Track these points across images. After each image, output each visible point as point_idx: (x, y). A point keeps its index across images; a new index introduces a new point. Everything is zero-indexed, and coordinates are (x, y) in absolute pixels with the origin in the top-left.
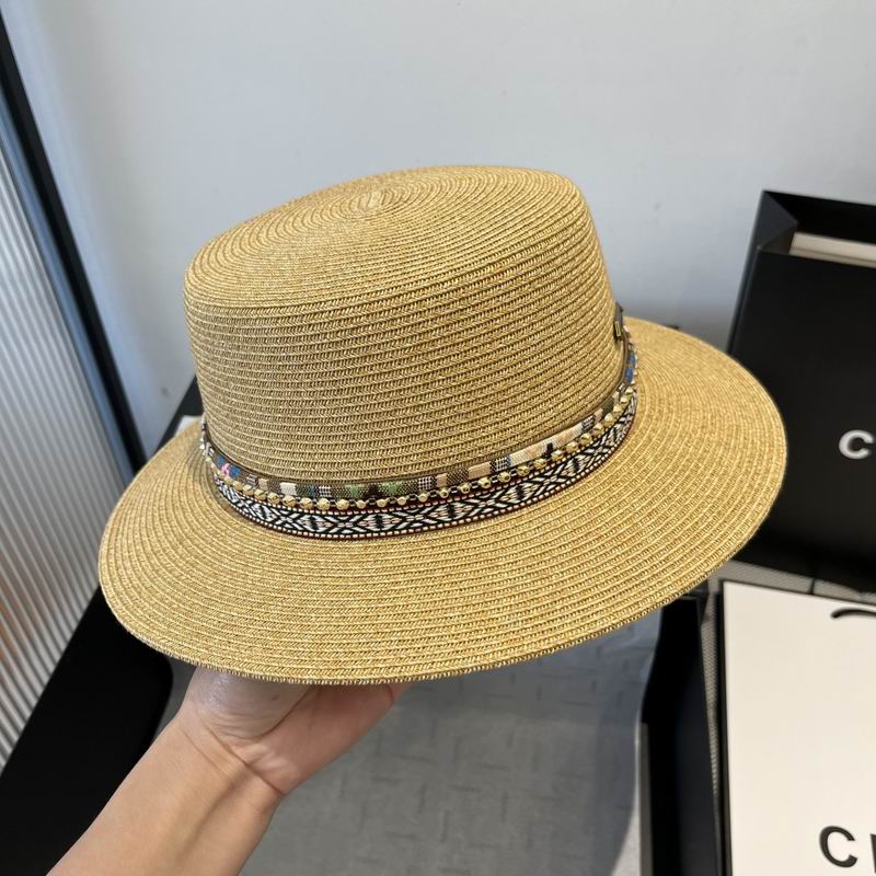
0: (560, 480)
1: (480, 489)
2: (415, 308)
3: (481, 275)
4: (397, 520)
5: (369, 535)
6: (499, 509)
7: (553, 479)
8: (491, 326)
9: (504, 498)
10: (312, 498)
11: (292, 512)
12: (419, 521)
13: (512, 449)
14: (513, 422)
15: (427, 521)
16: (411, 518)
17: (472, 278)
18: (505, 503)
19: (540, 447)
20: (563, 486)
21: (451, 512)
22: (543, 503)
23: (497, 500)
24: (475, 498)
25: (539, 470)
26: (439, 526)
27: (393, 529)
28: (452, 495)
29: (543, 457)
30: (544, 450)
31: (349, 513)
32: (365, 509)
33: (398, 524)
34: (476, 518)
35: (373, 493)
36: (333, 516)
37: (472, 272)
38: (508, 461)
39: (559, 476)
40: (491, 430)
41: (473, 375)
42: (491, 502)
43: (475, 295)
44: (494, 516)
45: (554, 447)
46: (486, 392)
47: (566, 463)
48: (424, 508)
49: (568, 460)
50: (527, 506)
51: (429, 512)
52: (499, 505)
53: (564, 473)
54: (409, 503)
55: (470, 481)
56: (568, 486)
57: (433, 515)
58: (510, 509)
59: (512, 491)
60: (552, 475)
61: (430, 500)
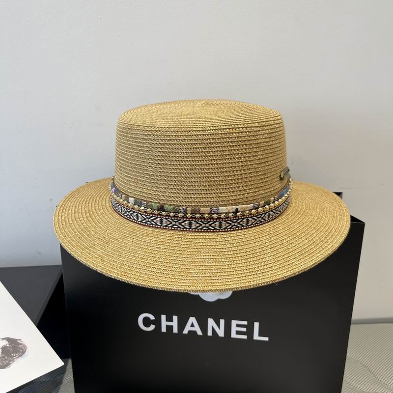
0: (239, 225)
1: (204, 218)
3: (223, 132)
4: (168, 223)
5: (157, 226)
6: (210, 229)
7: (236, 224)
9: (213, 225)
10: (139, 206)
11: (131, 211)
12: (177, 225)
13: (221, 206)
15: (180, 226)
16: (174, 223)
17: (219, 132)
18: (213, 227)
19: (232, 208)
20: (240, 228)
22: (229, 233)
24: (201, 221)
25: (230, 218)
27: (166, 226)
28: (192, 218)
29: (233, 212)
30: (234, 210)
31: (151, 215)
32: (157, 215)
33: (168, 224)
34: (200, 230)
35: (161, 208)
36: (145, 215)
37: (220, 129)
38: (218, 210)
39: (239, 223)
40: (214, 195)
41: (211, 171)
42: (207, 225)
43: (219, 138)
44: (207, 232)
45: (239, 210)
47: (243, 219)
49: (244, 218)
50: (222, 231)
52: (210, 227)
53: (241, 223)
54: (174, 216)
55: (201, 214)
56: (242, 229)
57: (183, 224)
59: (217, 223)
60: (236, 222)
61: (183, 217)
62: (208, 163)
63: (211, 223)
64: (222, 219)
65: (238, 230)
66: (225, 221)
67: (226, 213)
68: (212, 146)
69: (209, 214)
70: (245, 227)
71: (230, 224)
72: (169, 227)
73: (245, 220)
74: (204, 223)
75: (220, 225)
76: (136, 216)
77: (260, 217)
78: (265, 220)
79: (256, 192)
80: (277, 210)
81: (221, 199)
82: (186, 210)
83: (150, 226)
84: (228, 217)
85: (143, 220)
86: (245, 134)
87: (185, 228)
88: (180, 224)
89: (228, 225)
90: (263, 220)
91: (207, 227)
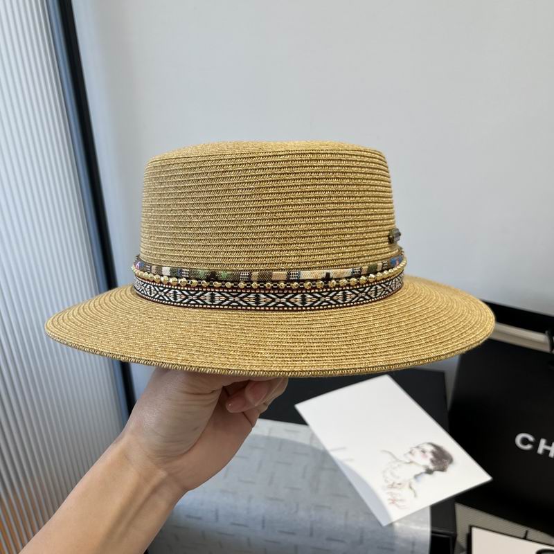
2: (260, 166)
4: (223, 298)
7: (327, 299)
8: (304, 188)
14: (307, 252)
15: (241, 302)
20: (333, 306)
21: (257, 300)
23: (288, 300)
24: (274, 294)
26: (248, 308)
27: (219, 304)
30: (324, 276)
34: (272, 308)
41: (287, 215)
42: (283, 300)
46: (294, 228)
48: (241, 293)
51: (244, 297)
52: (288, 304)
56: (336, 308)
57: (246, 299)
58: (295, 309)
62: (282, 203)
63: (289, 296)
64: (306, 290)
65: (331, 308)
66: (311, 294)
68: (287, 178)
70: (341, 305)
71: (319, 299)
72: (224, 306)
73: (340, 293)
74: (279, 297)
75: (304, 300)
76: (172, 295)
78: (371, 298)
79: (355, 252)
80: (387, 286)
81: (303, 259)
82: (250, 276)
83: (195, 308)
84: (315, 288)
85: (184, 299)
86: (336, 163)
87: (249, 305)
88: (241, 299)
91: (283, 303)
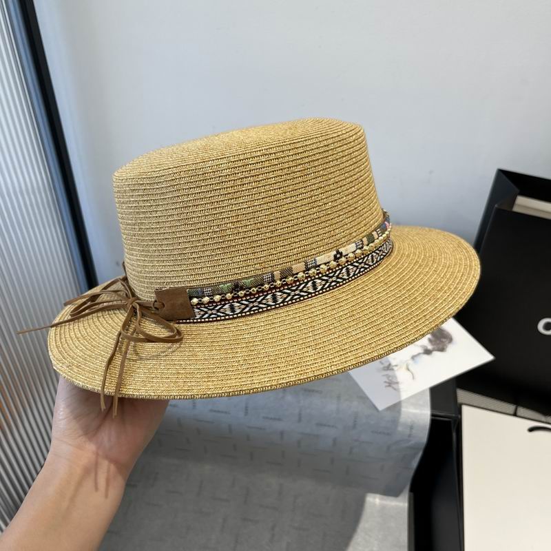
67: (325, 264)
69: (304, 272)
77: (362, 263)
89: (324, 283)
90: (366, 266)
